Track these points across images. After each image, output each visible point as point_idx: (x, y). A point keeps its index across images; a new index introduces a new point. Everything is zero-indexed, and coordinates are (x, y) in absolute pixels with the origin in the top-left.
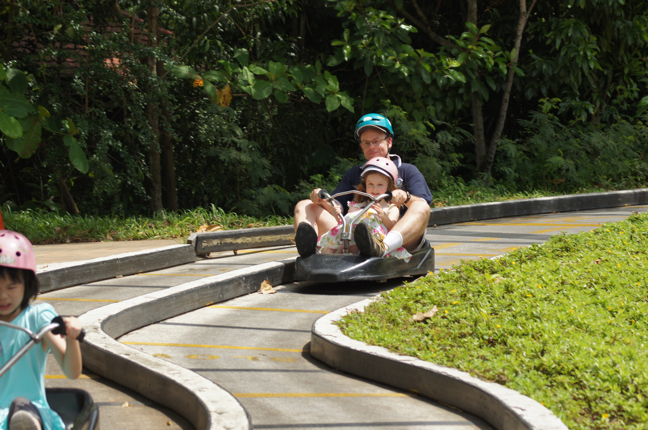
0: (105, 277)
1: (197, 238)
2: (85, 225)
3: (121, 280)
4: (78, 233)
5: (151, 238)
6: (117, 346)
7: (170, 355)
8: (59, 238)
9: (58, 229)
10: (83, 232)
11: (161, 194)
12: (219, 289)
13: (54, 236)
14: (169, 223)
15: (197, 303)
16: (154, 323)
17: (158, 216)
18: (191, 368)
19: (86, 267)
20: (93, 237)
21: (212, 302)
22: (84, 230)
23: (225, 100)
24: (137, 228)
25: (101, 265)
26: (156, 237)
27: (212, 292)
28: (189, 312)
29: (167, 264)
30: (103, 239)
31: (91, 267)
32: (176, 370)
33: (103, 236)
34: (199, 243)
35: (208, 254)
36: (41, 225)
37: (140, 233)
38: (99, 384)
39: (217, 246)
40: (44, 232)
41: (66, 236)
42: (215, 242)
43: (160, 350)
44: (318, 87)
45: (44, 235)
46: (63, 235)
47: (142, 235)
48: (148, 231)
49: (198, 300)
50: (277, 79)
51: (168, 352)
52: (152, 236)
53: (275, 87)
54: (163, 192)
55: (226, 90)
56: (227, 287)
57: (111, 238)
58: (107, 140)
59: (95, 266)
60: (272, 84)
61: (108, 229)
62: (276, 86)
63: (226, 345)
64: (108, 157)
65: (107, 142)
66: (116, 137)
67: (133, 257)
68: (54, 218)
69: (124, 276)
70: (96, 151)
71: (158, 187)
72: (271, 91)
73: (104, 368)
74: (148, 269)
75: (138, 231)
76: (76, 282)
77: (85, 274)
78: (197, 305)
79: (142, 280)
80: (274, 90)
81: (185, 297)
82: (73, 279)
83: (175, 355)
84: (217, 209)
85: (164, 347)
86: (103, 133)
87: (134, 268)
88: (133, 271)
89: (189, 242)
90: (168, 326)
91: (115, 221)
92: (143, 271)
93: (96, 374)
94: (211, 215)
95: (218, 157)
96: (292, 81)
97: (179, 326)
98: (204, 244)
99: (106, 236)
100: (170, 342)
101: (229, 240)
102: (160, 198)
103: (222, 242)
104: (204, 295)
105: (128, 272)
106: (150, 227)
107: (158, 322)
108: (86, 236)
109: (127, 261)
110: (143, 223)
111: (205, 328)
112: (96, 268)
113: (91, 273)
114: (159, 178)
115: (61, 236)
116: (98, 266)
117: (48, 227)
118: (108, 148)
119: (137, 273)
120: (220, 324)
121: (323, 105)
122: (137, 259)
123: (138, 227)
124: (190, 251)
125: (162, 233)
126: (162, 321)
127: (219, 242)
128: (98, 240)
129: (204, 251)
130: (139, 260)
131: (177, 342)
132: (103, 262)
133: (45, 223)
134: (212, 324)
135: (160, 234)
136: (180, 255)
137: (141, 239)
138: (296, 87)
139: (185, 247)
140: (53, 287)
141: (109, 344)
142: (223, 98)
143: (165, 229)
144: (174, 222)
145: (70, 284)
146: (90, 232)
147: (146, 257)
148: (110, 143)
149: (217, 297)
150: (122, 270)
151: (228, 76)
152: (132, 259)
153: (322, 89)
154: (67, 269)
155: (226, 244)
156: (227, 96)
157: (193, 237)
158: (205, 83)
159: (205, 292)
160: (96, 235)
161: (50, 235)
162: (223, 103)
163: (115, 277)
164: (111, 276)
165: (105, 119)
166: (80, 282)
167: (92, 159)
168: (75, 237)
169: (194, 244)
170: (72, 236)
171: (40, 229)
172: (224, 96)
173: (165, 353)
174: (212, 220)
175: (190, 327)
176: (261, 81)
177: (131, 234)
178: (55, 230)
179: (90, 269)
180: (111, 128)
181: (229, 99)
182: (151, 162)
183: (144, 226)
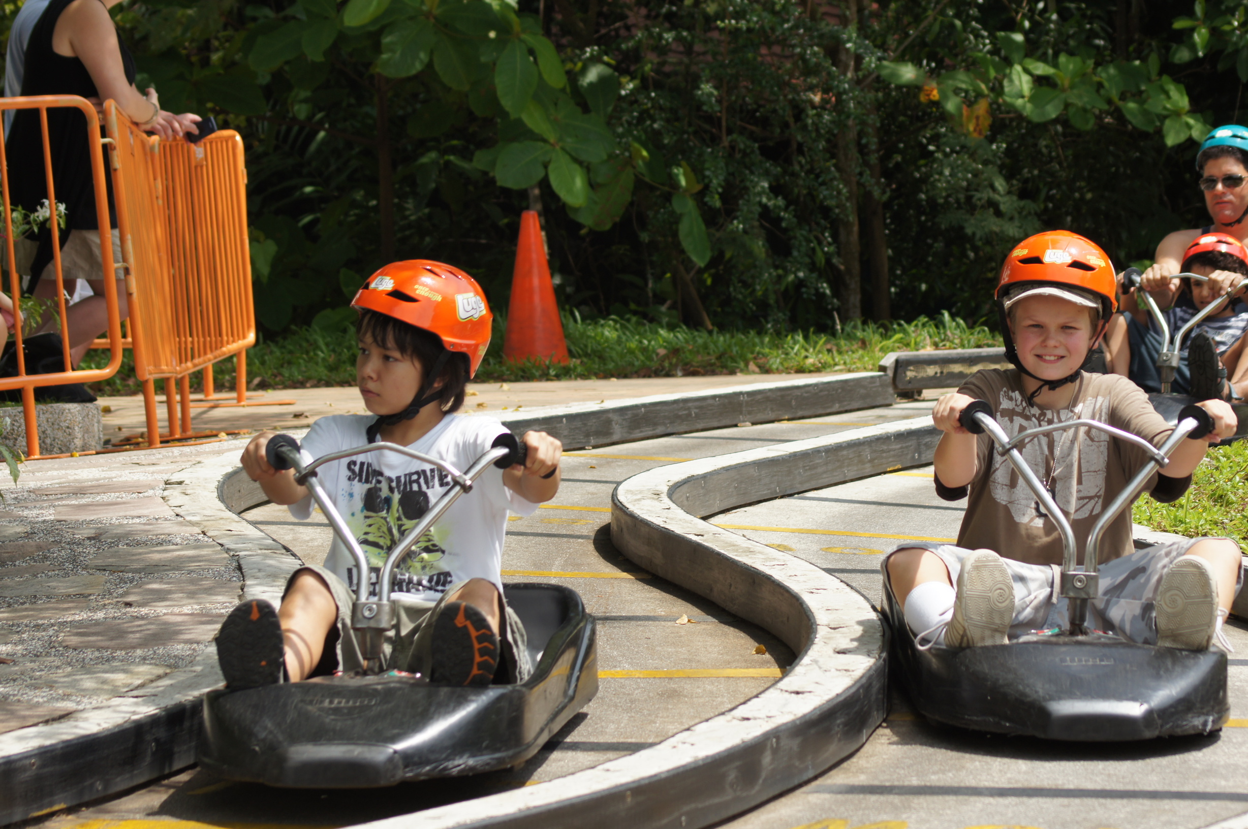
0: (716, 424)
1: (897, 362)
2: (712, 346)
3: (746, 429)
4: (697, 360)
5: (828, 370)
6: (686, 522)
7: (793, 546)
8: (663, 368)
9: (662, 352)
10: (706, 358)
11: (858, 297)
12: (912, 443)
13: (654, 365)
14: (864, 344)
15: (868, 465)
16: (782, 497)
17: (845, 332)
18: (825, 567)
19: (681, 405)
20: (724, 366)
21: (899, 466)
22: (709, 354)
23: (977, 125)
24: (804, 353)
25: (710, 402)
26: (837, 368)
27: (898, 446)
28: (852, 481)
29: (836, 407)
30: (742, 371)
31: (690, 404)
32: (778, 560)
33: (742, 365)
34: (900, 370)
35: (920, 393)
36: (633, 345)
37: (810, 361)
38: (647, 587)
39: (934, 377)
40: (638, 359)
41: (676, 366)
42: (931, 371)
43: (776, 539)
44: (1150, 101)
45: (637, 363)
46: (671, 364)
47: (813, 365)
48: (826, 357)
49: (871, 461)
50: (1072, 87)
51: (792, 542)
52: (830, 366)
53: (1070, 101)
54: (864, 291)
55: (982, 107)
56: (928, 439)
57: (757, 370)
58: (760, 194)
59: (697, 404)
60: (1063, 96)
61: (752, 353)
62: (1073, 100)
63: (904, 533)
64: (762, 226)
65: (758, 199)
66: (776, 190)
67: (771, 390)
68: (657, 333)
69: (754, 424)
70: (738, 214)
71: (854, 284)
72: (1062, 107)
73: (658, 559)
74: (800, 414)
75: (806, 357)
76: (660, 430)
77: (678, 417)
78: (868, 469)
79: (783, 431)
80: (1067, 105)
81: (845, 452)
82: (655, 425)
83: (803, 546)
84: (954, 320)
85: (787, 534)
86: (752, 181)
87: (772, 410)
88: (771, 416)
89: (883, 369)
90: (807, 502)
91: (767, 340)
92: (791, 416)
93: (647, 572)
94: (942, 331)
95: (962, 228)
96: (1102, 92)
97: (826, 503)
98: (910, 374)
99: (747, 365)
100: (802, 527)
101: (957, 368)
102: (858, 304)
103: (945, 371)
104: (883, 451)
105: (760, 417)
106: (829, 351)
107: (791, 495)
108: (712, 365)
109: (759, 397)
110: (816, 343)
111: (873, 506)
112: (701, 408)
113: (689, 415)
114: (856, 267)
115: (666, 364)
116: (704, 404)
117: (644, 350)
118: (759, 209)
119: (780, 420)
120: (903, 502)
121: (1159, 133)
122: (779, 393)
123: (807, 350)
124: (882, 385)
125: (848, 361)
126: (799, 493)
127: (939, 371)
128: (732, 372)
129: (910, 386)
130: (782, 397)
131: (814, 527)
132: (714, 397)
133: (641, 342)
134: (889, 501)
135: (845, 363)
136: (863, 391)
137: (810, 372)
138: (1110, 102)
139: (872, 377)
140: (615, 438)
141: (672, 519)
142: (974, 121)
143: (856, 355)
144: (873, 341)
145: (650, 433)
146: (719, 358)
147: (798, 393)
148: (764, 200)
149: (909, 457)
150: (750, 413)
151: (986, 80)
152: (769, 394)
153: (1158, 104)
154: (644, 405)
155: (952, 375)
156: (981, 119)
157: (889, 360)
158: (943, 93)
159: (885, 447)
160: (730, 364)
161: (648, 363)
162: (975, 130)
163: (736, 426)
164: (728, 422)
165: (757, 157)
166: (669, 430)
167: (731, 227)
168: (692, 366)
169: (890, 373)
170: (686, 364)
171: (631, 352)
172: (977, 118)
173: (785, 543)
174: (943, 341)
175: (846, 504)
176: (1045, 89)
177: (793, 363)
178: (657, 354)
179: (689, 409)
180: (767, 173)
181: (986, 122)
182: (843, 237)
183: (818, 348)
